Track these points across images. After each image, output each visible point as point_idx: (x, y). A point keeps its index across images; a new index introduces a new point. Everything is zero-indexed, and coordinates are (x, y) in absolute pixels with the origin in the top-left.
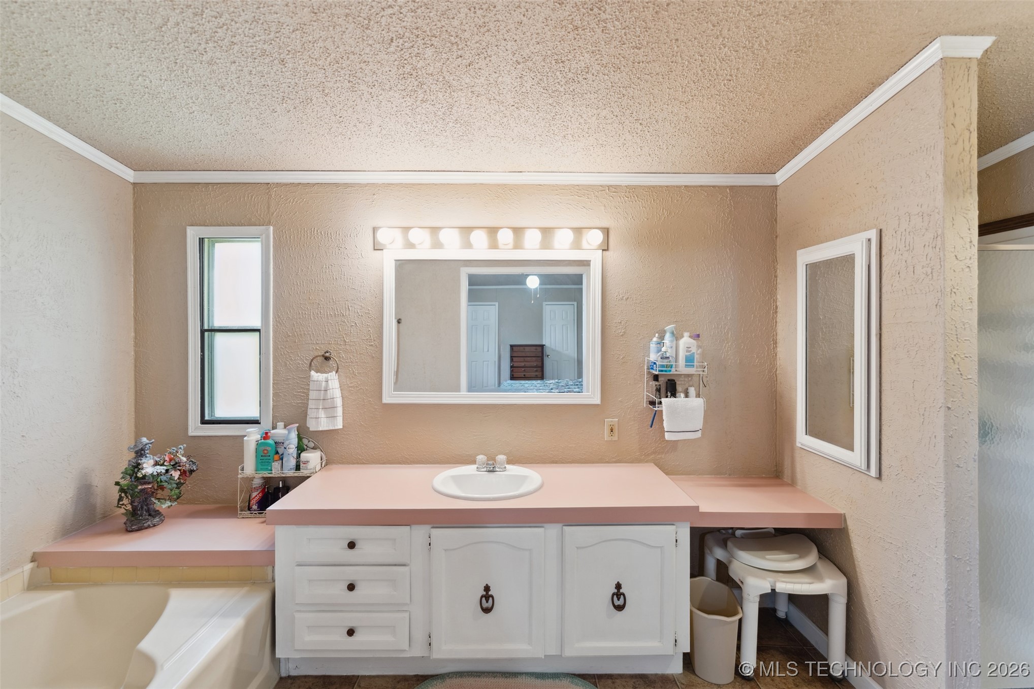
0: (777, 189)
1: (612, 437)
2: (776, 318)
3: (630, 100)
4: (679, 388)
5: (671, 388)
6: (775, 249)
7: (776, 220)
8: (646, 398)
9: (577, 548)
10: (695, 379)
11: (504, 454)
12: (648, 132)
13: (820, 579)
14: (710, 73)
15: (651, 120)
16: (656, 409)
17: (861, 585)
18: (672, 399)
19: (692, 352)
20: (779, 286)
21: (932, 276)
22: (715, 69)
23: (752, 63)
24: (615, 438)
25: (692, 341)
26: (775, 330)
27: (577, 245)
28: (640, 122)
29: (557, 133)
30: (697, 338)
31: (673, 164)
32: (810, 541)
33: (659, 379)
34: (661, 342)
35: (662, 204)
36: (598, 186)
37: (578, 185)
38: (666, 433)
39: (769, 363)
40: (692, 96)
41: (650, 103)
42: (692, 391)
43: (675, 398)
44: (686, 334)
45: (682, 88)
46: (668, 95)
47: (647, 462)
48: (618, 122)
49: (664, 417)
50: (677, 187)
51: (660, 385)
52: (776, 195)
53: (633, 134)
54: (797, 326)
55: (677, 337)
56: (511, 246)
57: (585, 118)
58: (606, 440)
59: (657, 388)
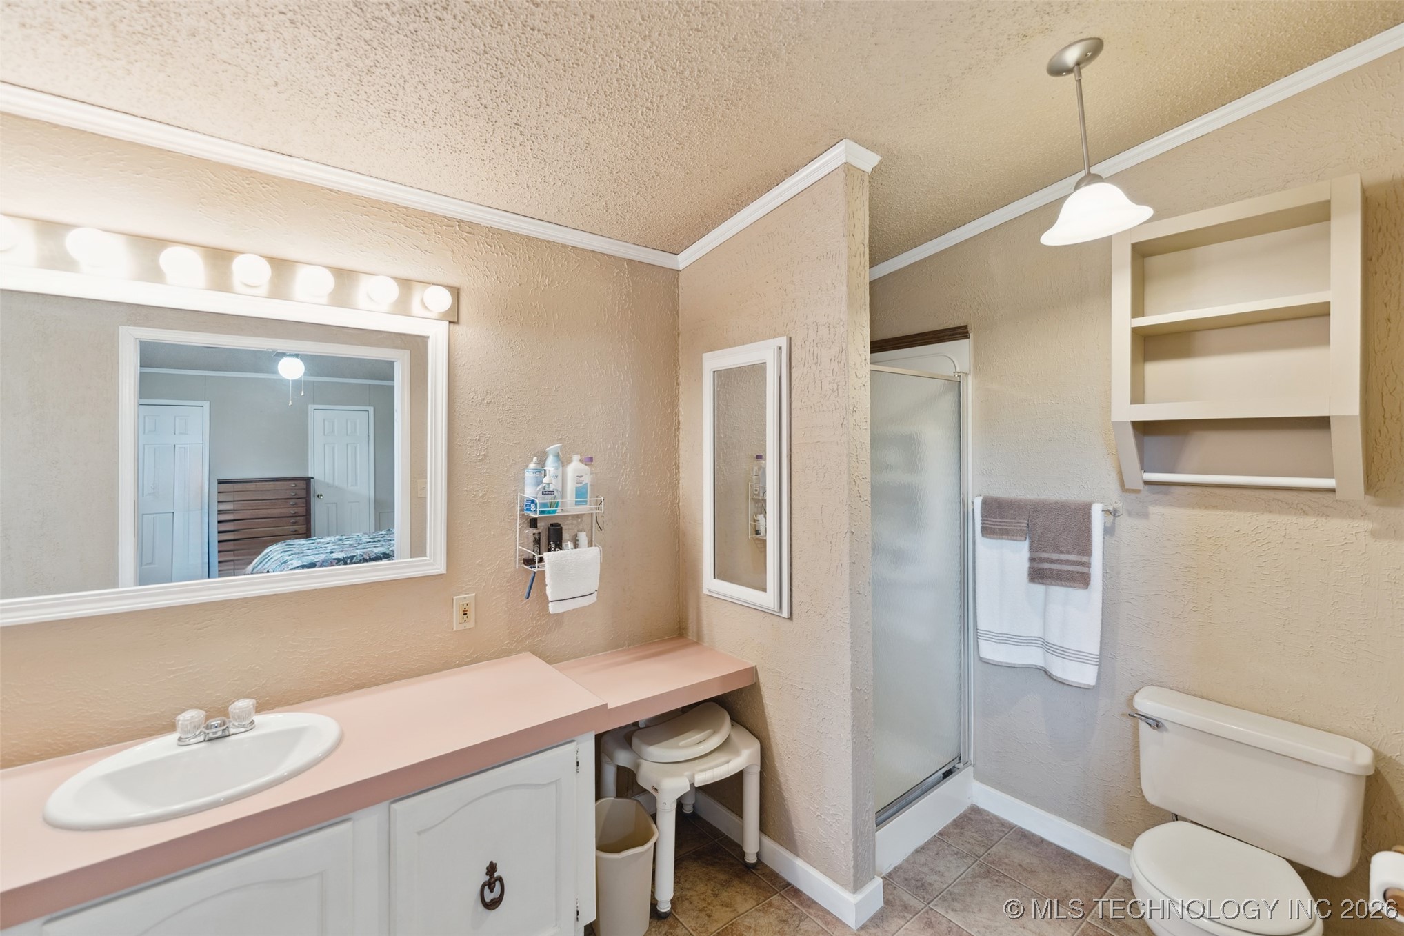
0: (678, 274)
1: (465, 624)
2: (678, 435)
3: (511, 87)
4: (566, 535)
5: (554, 537)
6: (677, 349)
7: (677, 313)
8: (519, 556)
9: (419, 833)
10: (586, 520)
11: (247, 697)
12: (531, 149)
13: (737, 752)
14: (627, 89)
15: (538, 132)
16: (536, 570)
17: (773, 744)
18: (557, 552)
19: (584, 483)
20: (681, 396)
21: (838, 393)
22: (634, 85)
23: (679, 95)
24: (471, 624)
25: (582, 466)
26: (678, 452)
27: (402, 307)
28: (522, 129)
29: (374, 101)
30: (589, 463)
31: (559, 211)
32: (721, 708)
33: (538, 525)
34: (541, 470)
35: (542, 266)
36: (441, 216)
37: (405, 208)
38: (550, 604)
39: (671, 494)
40: (600, 114)
41: (541, 103)
42: (583, 537)
43: (561, 549)
44: (576, 458)
45: (588, 98)
46: (567, 101)
47: (520, 652)
48: (486, 117)
49: (548, 581)
50: (563, 245)
51: (539, 533)
52: (678, 282)
53: (508, 147)
54: (702, 446)
55: (563, 461)
56: (264, 290)
57: (431, 91)
58: (455, 629)
59: (535, 538)
